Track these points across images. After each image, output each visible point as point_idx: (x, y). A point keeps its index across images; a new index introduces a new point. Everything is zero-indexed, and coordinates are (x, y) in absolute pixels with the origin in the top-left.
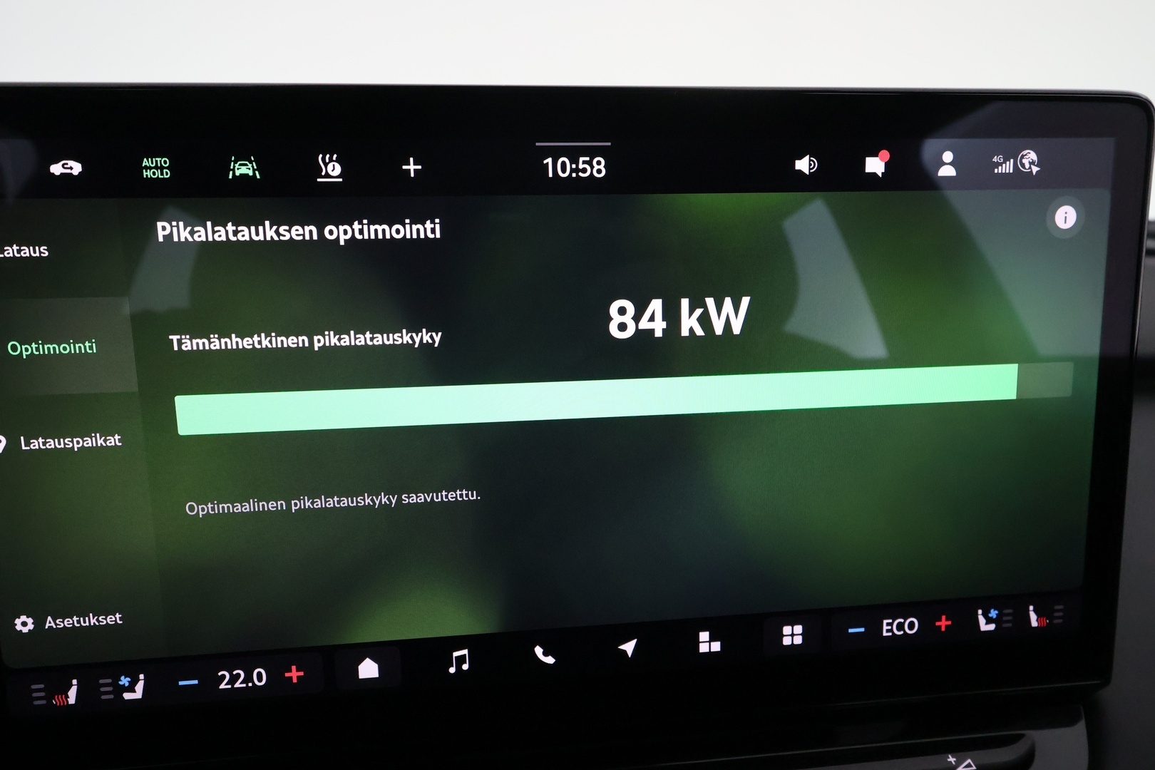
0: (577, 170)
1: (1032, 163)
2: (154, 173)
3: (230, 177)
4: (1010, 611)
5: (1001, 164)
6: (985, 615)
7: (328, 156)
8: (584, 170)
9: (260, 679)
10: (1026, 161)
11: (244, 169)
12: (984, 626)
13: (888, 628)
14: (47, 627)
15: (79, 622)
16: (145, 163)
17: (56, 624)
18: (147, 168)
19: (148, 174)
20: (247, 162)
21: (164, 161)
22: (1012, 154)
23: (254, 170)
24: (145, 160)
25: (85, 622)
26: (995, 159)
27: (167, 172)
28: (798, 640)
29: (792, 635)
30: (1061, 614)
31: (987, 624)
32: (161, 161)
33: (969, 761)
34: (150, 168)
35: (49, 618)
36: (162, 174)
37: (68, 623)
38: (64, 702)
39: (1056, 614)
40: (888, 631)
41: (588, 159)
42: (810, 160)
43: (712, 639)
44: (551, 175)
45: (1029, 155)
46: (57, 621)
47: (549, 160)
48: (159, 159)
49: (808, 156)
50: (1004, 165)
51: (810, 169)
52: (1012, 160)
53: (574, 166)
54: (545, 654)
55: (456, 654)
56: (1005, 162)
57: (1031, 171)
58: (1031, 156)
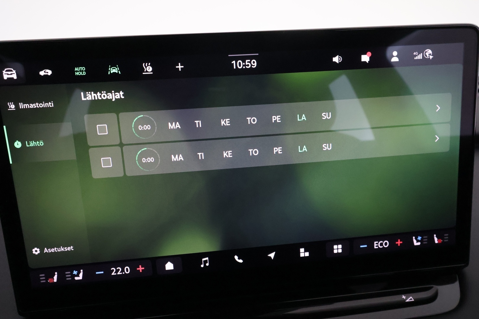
0: (245, 65)
1: (430, 55)
2: (79, 73)
3: (109, 73)
4: (426, 237)
6: (416, 239)
7: (147, 64)
8: (248, 65)
9: (127, 271)
10: (427, 54)
11: (114, 70)
12: (416, 243)
13: (376, 245)
14: (45, 252)
15: (57, 250)
16: (76, 69)
17: (48, 251)
18: (76, 71)
19: (77, 74)
20: (115, 68)
21: (83, 68)
22: (421, 51)
23: (118, 71)
24: (76, 68)
25: (59, 250)
26: (415, 54)
27: (84, 73)
28: (340, 251)
29: (338, 249)
30: (447, 238)
33: (411, 297)
34: (78, 71)
35: (46, 249)
36: (83, 73)
37: (53, 250)
38: (52, 281)
39: (445, 238)
41: (249, 61)
42: (339, 57)
43: (305, 251)
44: (235, 68)
46: (49, 250)
47: (234, 62)
48: (81, 68)
49: (338, 56)
50: (418, 56)
51: (339, 61)
52: (421, 54)
53: (244, 64)
54: (239, 259)
55: (203, 260)
56: (418, 55)
57: (430, 58)
58: (429, 52)
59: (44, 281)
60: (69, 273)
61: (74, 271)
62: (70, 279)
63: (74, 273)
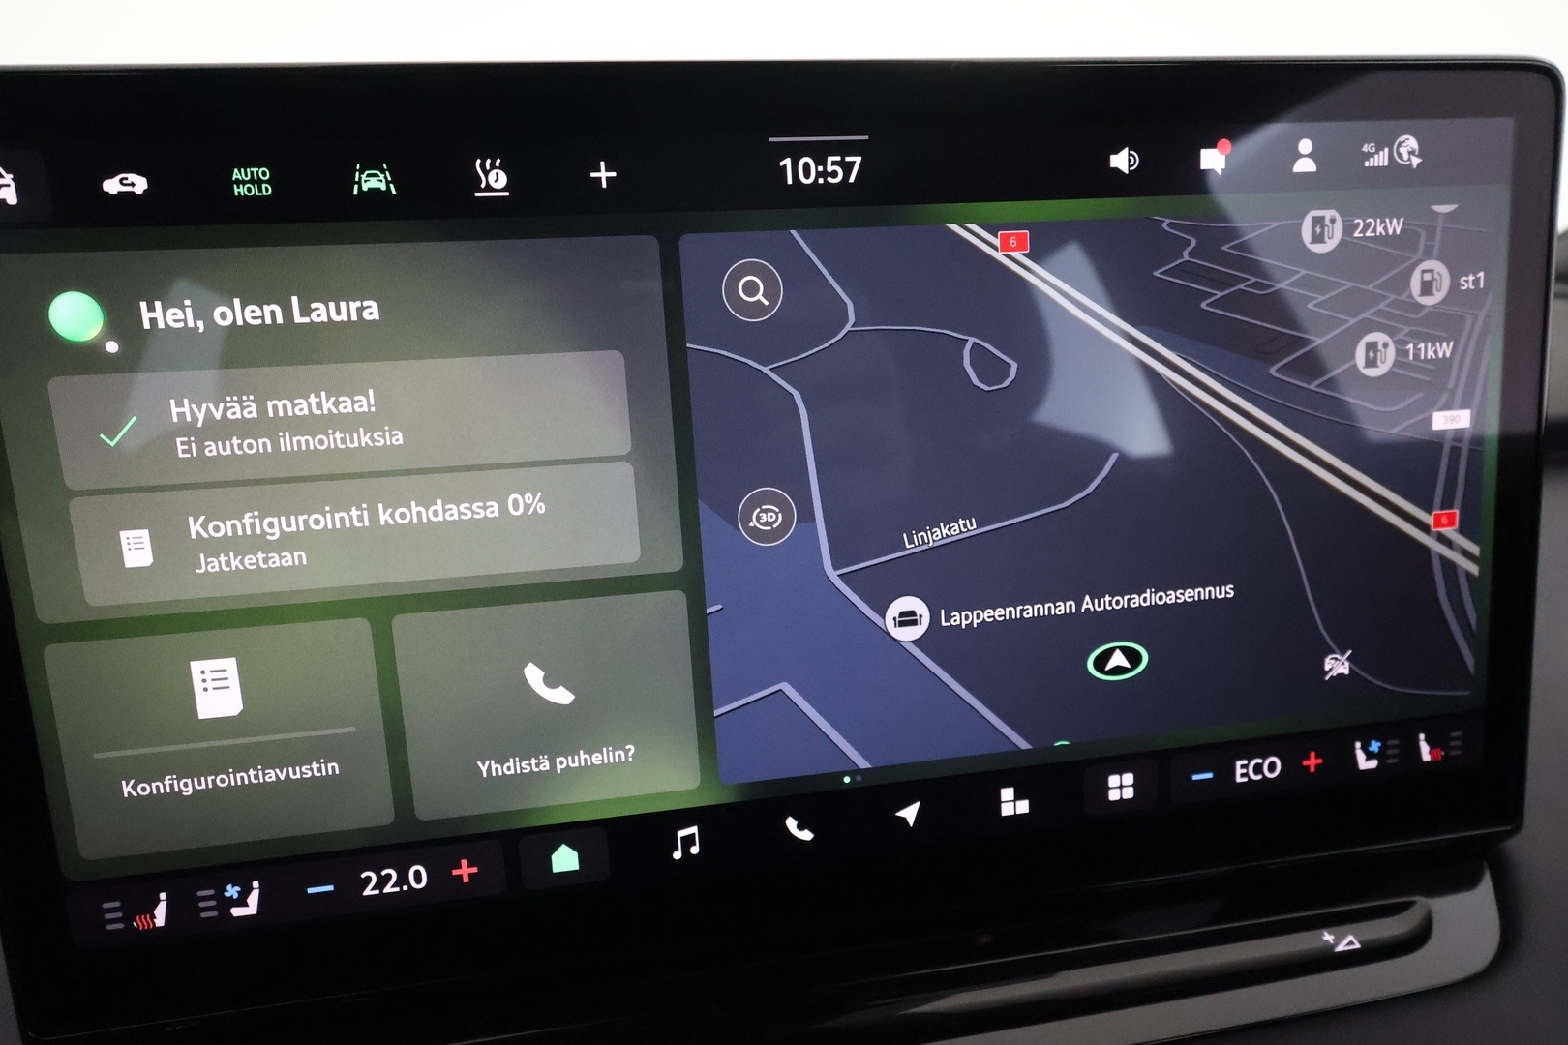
0: (824, 174)
1: (1411, 153)
2: (249, 190)
3: (355, 192)
4: (1395, 742)
5: (1372, 155)
6: (1365, 748)
7: (488, 161)
8: (834, 174)
9: (418, 879)
10: (1404, 151)
11: (374, 181)
12: (1364, 764)
13: (1243, 771)
16: (236, 175)
18: (238, 182)
19: (240, 190)
20: (378, 172)
21: (262, 172)
22: (1386, 141)
23: (388, 183)
24: (236, 170)
26: (1366, 148)
27: (267, 188)
28: (1129, 793)
29: (1121, 787)
30: (1459, 743)
31: (1367, 760)
32: (257, 172)
33: (1350, 938)
34: (244, 182)
36: (260, 190)
38: (148, 925)
39: (1453, 744)
40: (1242, 775)
41: (839, 158)
42: (1130, 155)
43: (1018, 797)
44: (790, 181)
45: (1408, 143)
47: (787, 162)
48: (255, 170)
49: (1127, 149)
50: (1376, 156)
51: (1130, 166)
52: (1386, 150)
53: (820, 169)
54: (800, 827)
55: (681, 834)
56: (1377, 152)
57: (1411, 164)
58: (1410, 143)
59: (121, 926)
60: (211, 892)
61: (229, 887)
62: (214, 914)
63: (227, 894)
